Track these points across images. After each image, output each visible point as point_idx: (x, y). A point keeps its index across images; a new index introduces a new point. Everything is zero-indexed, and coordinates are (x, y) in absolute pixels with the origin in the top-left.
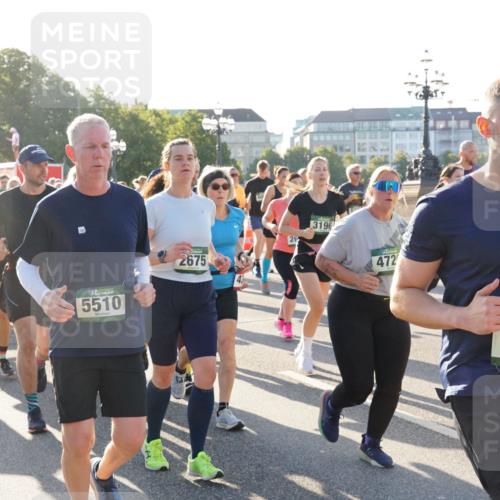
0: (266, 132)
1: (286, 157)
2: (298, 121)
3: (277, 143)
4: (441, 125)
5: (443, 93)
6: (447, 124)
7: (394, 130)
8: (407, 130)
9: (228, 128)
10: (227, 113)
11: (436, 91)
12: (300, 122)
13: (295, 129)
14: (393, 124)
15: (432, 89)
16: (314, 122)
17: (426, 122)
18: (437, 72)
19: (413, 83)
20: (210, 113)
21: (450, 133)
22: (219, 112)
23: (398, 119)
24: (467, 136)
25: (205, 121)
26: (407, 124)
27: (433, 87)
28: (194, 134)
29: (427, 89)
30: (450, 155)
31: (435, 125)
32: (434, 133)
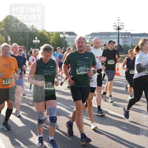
2: (86, 35)
4: (124, 37)
5: (123, 29)
6: (125, 36)
8: (115, 38)
9: (67, 37)
10: (66, 33)
14: (111, 36)
16: (90, 36)
17: (119, 36)
19: (115, 26)
20: (62, 33)
21: (126, 39)
22: (64, 33)
23: (112, 35)
24: (131, 40)
25: (61, 35)
26: (115, 36)
27: (120, 27)
28: (58, 38)
29: (119, 27)
30: (126, 45)
31: (122, 37)
32: (121, 39)
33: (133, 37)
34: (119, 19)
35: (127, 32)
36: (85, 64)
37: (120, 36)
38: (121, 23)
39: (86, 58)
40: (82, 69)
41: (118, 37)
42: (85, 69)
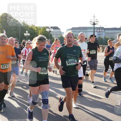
0: (61, 32)
3: (63, 34)
4: (98, 31)
6: (99, 30)
7: (88, 32)
8: (91, 32)
9: (52, 31)
10: (52, 28)
11: (96, 23)
12: (68, 30)
14: (88, 30)
15: (95, 23)
16: (71, 30)
17: (94, 30)
18: (96, 19)
19: (91, 22)
21: (100, 32)
22: (50, 27)
24: (104, 33)
25: (47, 29)
26: (91, 30)
28: (44, 32)
30: (100, 37)
31: (97, 30)
32: (96, 32)
33: (106, 31)
34: (94, 16)
35: (101, 27)
37: (96, 30)
39: (74, 51)
40: (71, 61)
41: (93, 31)
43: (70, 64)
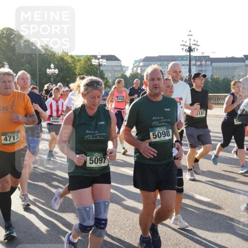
0: (121, 65)
1: (130, 77)
2: (135, 61)
3: (126, 71)
4: (198, 63)
5: (197, 50)
6: (201, 63)
8: (184, 65)
9: (103, 64)
10: (103, 57)
11: (194, 49)
12: (136, 61)
13: (134, 64)
15: (192, 48)
16: (142, 61)
17: (190, 62)
19: (184, 45)
20: (95, 57)
21: (202, 67)
22: (99, 57)
23: (180, 60)
24: (210, 68)
25: (93, 60)
26: (184, 62)
27: (193, 47)
28: (88, 66)
29: (190, 48)
31: (196, 63)
32: (195, 67)
33: (214, 64)
34: (190, 33)
35: (204, 55)
36: (165, 122)
37: (193, 62)
38: (194, 40)
39: (166, 110)
40: (161, 132)
41: (188, 63)
42: (165, 131)
43: (158, 139)
